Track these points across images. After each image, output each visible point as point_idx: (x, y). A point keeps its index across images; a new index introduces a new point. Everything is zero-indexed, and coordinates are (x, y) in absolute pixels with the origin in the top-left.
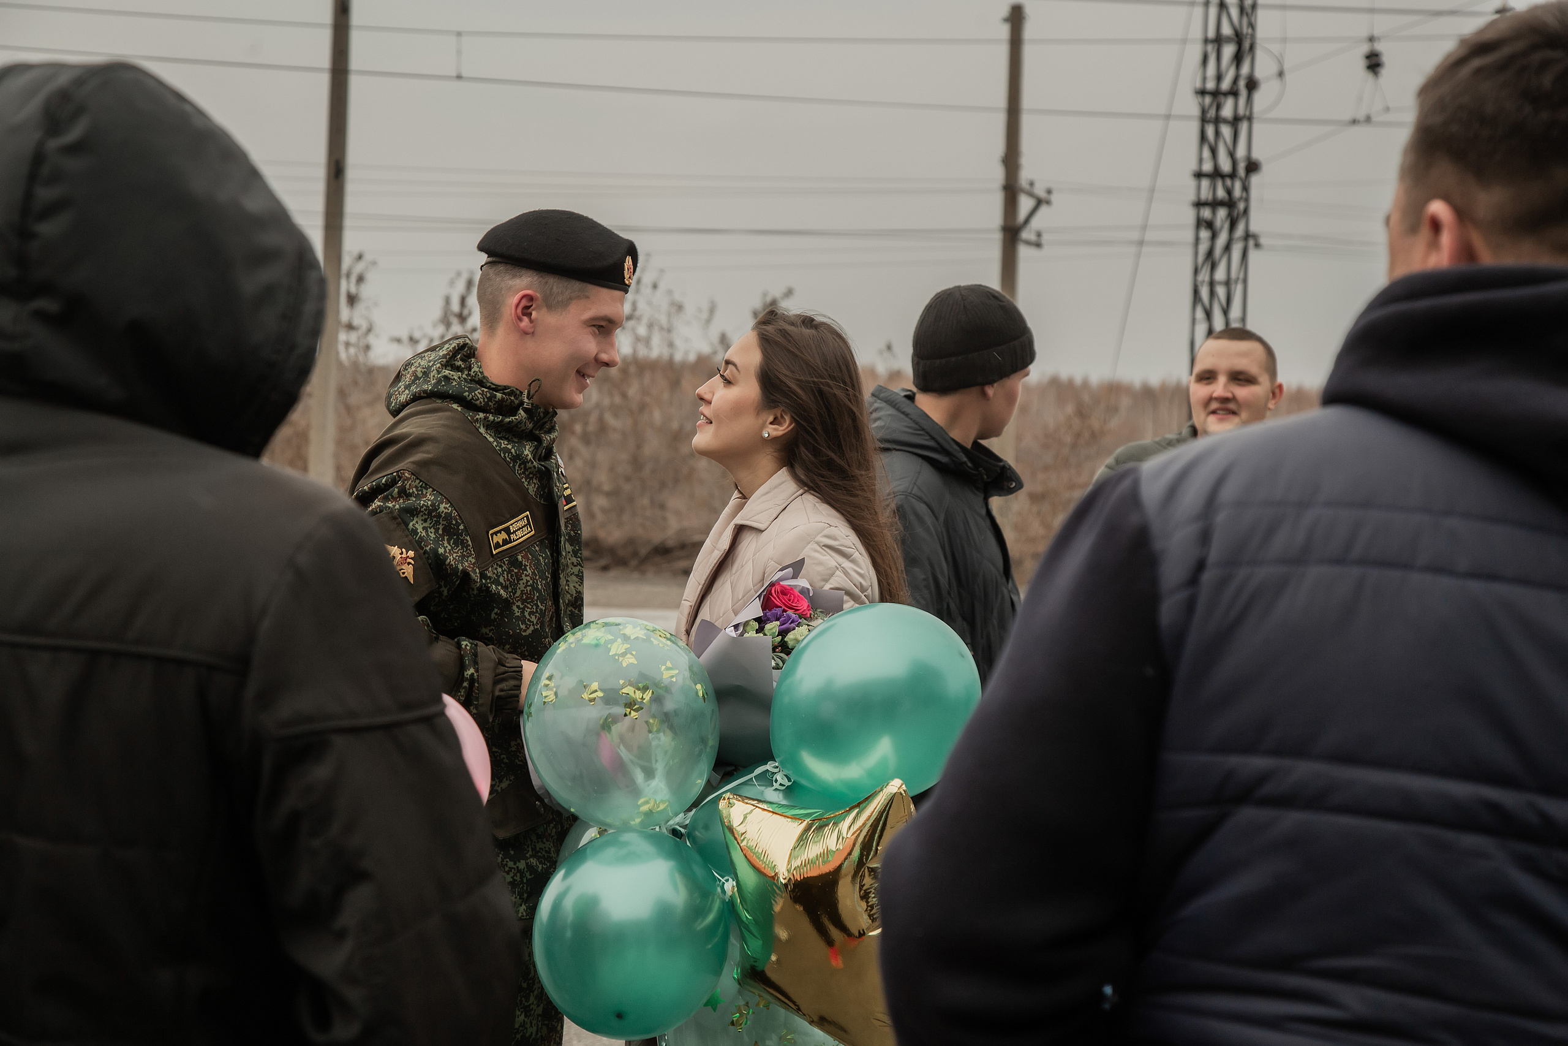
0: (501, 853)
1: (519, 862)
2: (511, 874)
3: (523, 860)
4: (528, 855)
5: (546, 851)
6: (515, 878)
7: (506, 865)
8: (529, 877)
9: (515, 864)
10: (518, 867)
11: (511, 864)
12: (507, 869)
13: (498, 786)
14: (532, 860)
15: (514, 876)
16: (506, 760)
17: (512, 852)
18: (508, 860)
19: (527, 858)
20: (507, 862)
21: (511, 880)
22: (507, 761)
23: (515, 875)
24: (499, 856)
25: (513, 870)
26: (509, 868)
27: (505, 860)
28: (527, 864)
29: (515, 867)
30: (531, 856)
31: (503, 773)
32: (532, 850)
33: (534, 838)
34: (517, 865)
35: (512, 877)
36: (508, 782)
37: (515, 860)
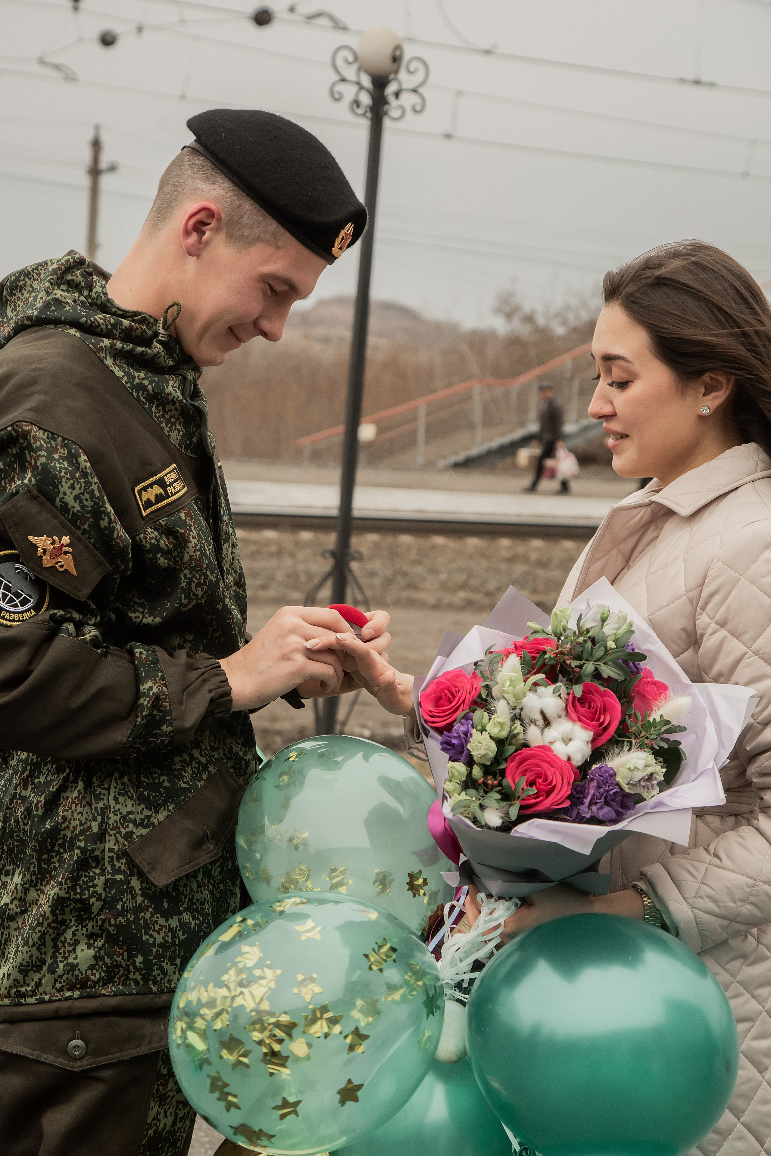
0: (150, 907)
1: (172, 918)
2: (162, 934)
3: (177, 915)
4: (182, 909)
5: (201, 902)
8: (182, 937)
9: (167, 921)
10: (169, 925)
11: (162, 921)
12: (157, 927)
13: (155, 818)
16: (166, 784)
17: (166, 905)
18: (159, 915)
19: (184, 913)
20: (158, 918)
21: (162, 941)
22: (168, 785)
23: (166, 935)
25: (164, 929)
26: (160, 926)
27: (155, 916)
28: (180, 921)
29: (167, 924)
30: (185, 910)
31: (160, 801)
32: (189, 901)
33: (194, 886)
35: (163, 938)
36: (165, 813)
37: (167, 915)
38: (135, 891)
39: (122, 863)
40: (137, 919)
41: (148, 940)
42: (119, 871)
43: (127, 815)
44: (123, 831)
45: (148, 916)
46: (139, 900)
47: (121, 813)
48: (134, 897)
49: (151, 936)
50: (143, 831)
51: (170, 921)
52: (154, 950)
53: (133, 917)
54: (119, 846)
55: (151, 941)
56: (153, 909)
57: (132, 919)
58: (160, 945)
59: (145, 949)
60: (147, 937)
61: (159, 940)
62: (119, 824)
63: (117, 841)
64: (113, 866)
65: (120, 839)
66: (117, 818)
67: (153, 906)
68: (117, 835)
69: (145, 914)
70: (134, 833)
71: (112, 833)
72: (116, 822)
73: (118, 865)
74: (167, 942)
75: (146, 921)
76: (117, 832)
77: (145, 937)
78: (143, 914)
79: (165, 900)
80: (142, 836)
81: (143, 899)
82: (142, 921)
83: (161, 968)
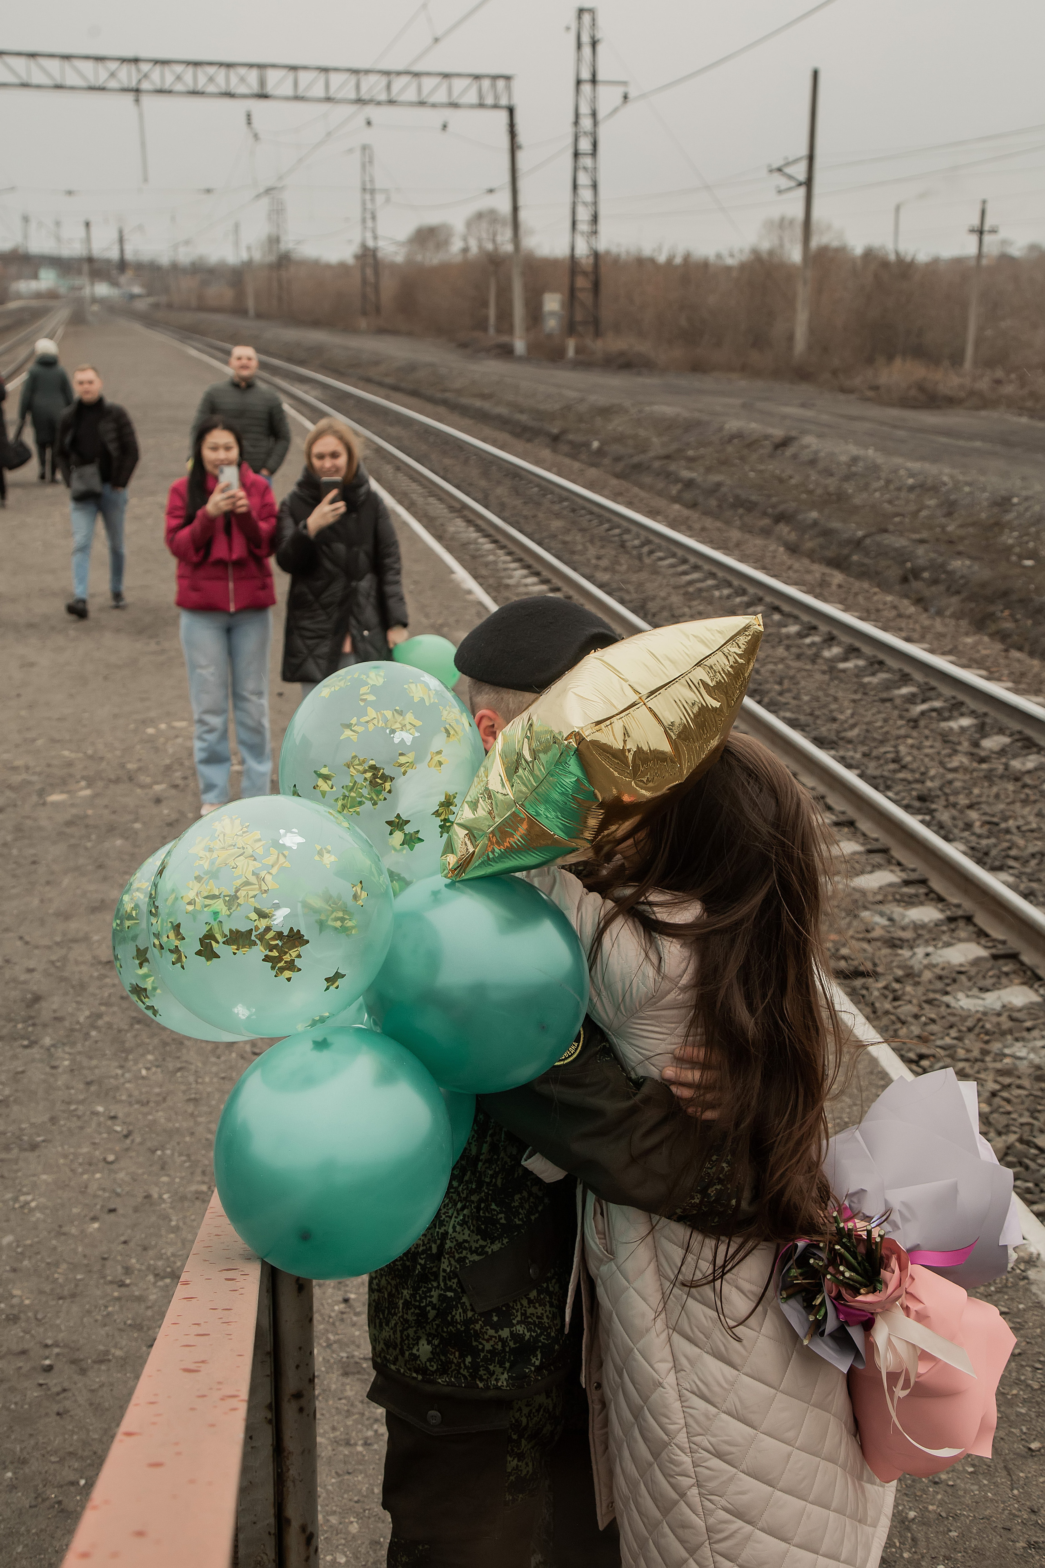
0: (480, 1320)
1: (502, 1329)
2: (492, 1343)
3: (508, 1327)
4: (515, 1322)
5: (538, 1317)
7: (486, 1332)
8: (512, 1346)
9: (497, 1332)
11: (491, 1332)
12: (486, 1337)
14: (518, 1327)
17: (495, 1319)
18: (488, 1327)
19: (513, 1325)
20: (487, 1329)
26: (489, 1336)
28: (511, 1332)
29: (497, 1335)
30: (518, 1322)
32: (522, 1314)
33: (525, 1302)
37: (497, 1327)
38: (466, 1306)
39: (454, 1283)
41: (477, 1346)
42: (450, 1289)
43: (462, 1242)
44: (457, 1256)
45: (478, 1327)
46: (470, 1314)
48: (465, 1311)
49: (480, 1343)
50: (476, 1258)
51: (500, 1332)
52: (482, 1354)
55: (480, 1347)
58: (488, 1351)
59: (475, 1352)
60: (477, 1344)
61: (488, 1347)
62: (453, 1250)
63: (450, 1264)
64: (445, 1284)
65: (453, 1262)
66: (452, 1245)
67: (483, 1319)
68: (450, 1258)
69: (475, 1326)
70: (468, 1259)
72: (451, 1247)
73: (449, 1283)
74: (495, 1349)
75: (476, 1331)
78: (473, 1326)
79: (494, 1314)
80: (474, 1262)
82: (472, 1331)
83: (487, 1369)
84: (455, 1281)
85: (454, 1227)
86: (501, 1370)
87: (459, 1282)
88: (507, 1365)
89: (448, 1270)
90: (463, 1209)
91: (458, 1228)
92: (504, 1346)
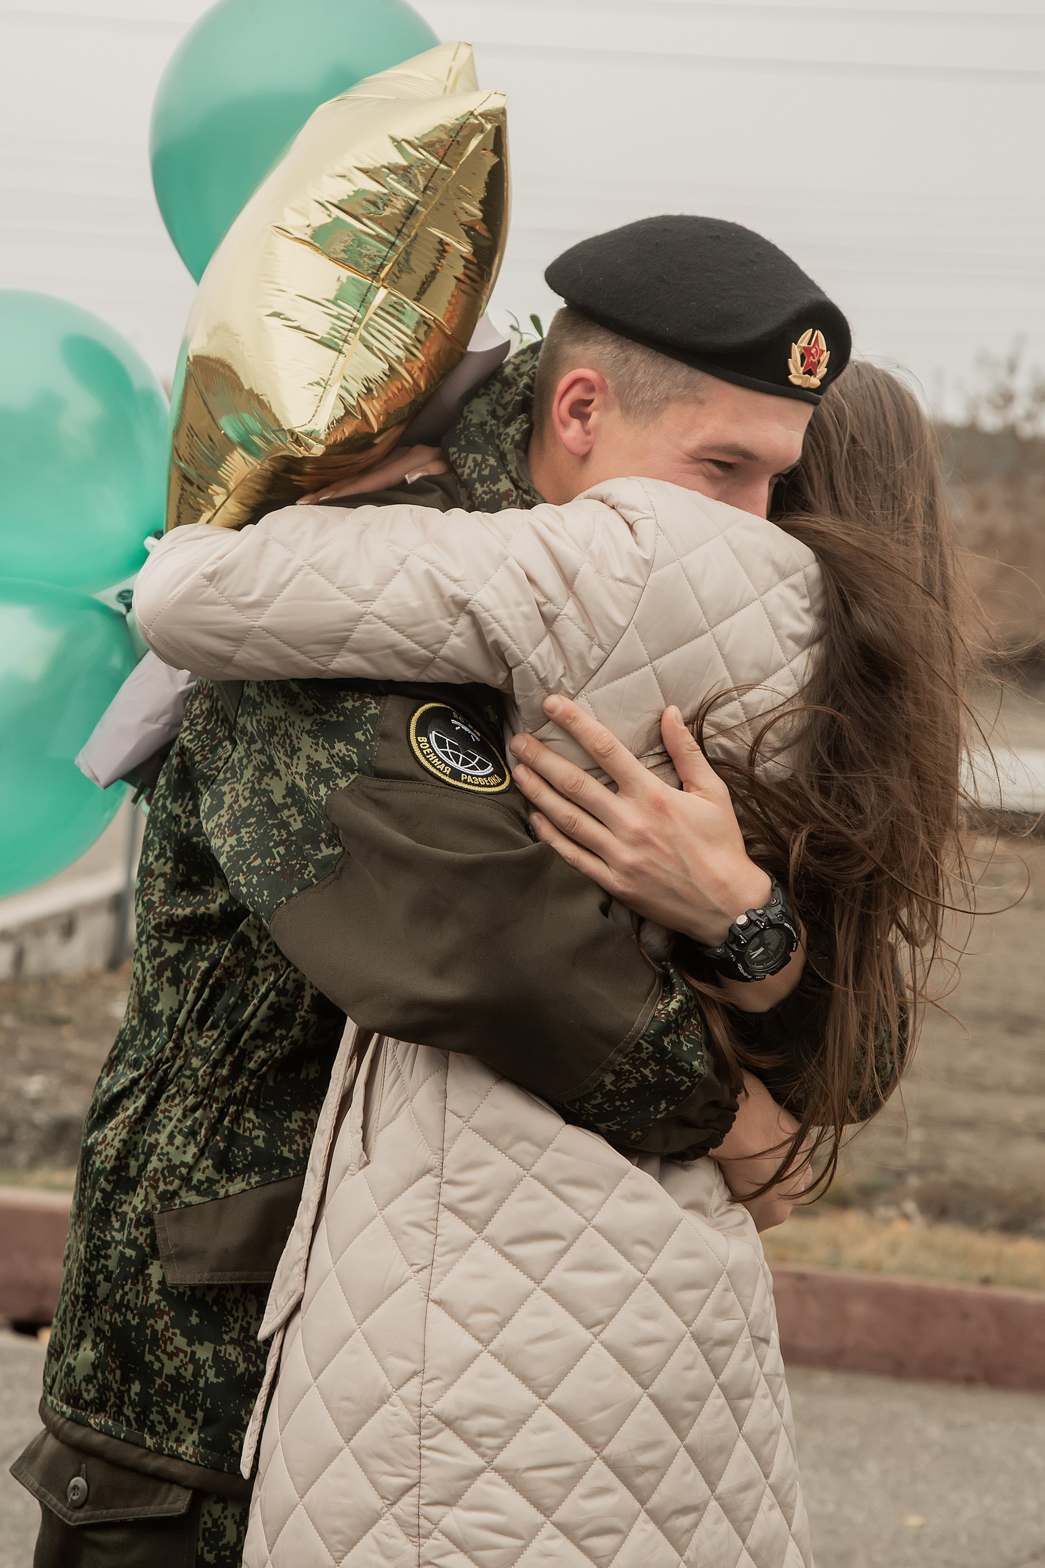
0: (168, 1314)
1: (201, 1344)
2: (176, 1362)
3: (212, 1343)
6: (182, 1371)
7: (171, 1340)
8: (212, 1379)
9: (190, 1344)
10: (193, 1353)
11: (180, 1341)
12: (170, 1348)
13: (222, 1185)
14: (230, 1348)
15: (180, 1367)
17: (194, 1320)
18: (177, 1331)
19: (222, 1342)
20: (174, 1334)
21: (174, 1373)
23: (183, 1365)
24: (162, 1318)
25: (181, 1355)
26: (176, 1348)
27: (171, 1330)
28: (216, 1353)
29: (189, 1350)
30: (232, 1341)
31: (239, 1163)
34: (193, 1348)
35: (175, 1368)
36: (241, 1185)
37: (193, 1336)
38: (151, 1282)
39: (142, 1234)
40: (142, 1326)
41: (152, 1363)
42: (134, 1243)
43: (179, 1166)
44: (162, 1187)
45: (160, 1326)
46: (153, 1297)
47: (169, 1160)
48: (146, 1291)
49: (158, 1359)
50: (194, 1199)
51: (196, 1347)
52: (158, 1381)
53: (137, 1320)
54: (145, 1206)
55: (157, 1366)
56: (171, 1319)
57: (134, 1323)
58: (169, 1377)
59: (147, 1375)
60: (152, 1358)
61: (169, 1368)
62: (159, 1175)
63: (146, 1199)
64: (130, 1233)
65: (153, 1197)
66: (159, 1166)
67: (172, 1314)
68: (149, 1189)
69: (156, 1322)
70: (180, 1197)
71: (145, 1184)
72: (155, 1170)
73: (136, 1233)
74: (180, 1376)
75: (154, 1332)
76: (151, 1186)
77: (148, 1357)
78: (152, 1321)
79: (195, 1312)
80: (189, 1205)
81: (159, 1297)
82: (148, 1332)
84: (147, 1231)
85: (171, 1137)
86: (188, 1423)
87: (152, 1236)
88: (200, 1415)
89: (140, 1208)
90: (194, 1109)
91: (179, 1140)
92: (196, 1374)
